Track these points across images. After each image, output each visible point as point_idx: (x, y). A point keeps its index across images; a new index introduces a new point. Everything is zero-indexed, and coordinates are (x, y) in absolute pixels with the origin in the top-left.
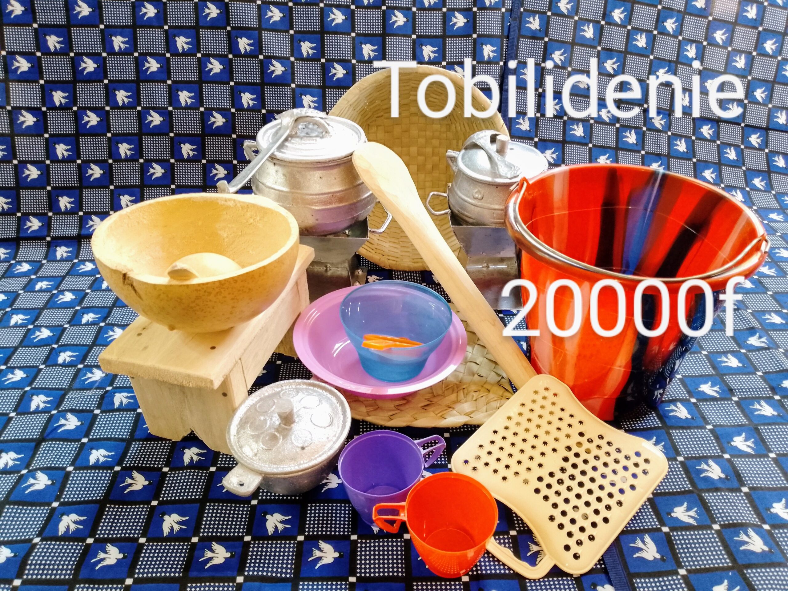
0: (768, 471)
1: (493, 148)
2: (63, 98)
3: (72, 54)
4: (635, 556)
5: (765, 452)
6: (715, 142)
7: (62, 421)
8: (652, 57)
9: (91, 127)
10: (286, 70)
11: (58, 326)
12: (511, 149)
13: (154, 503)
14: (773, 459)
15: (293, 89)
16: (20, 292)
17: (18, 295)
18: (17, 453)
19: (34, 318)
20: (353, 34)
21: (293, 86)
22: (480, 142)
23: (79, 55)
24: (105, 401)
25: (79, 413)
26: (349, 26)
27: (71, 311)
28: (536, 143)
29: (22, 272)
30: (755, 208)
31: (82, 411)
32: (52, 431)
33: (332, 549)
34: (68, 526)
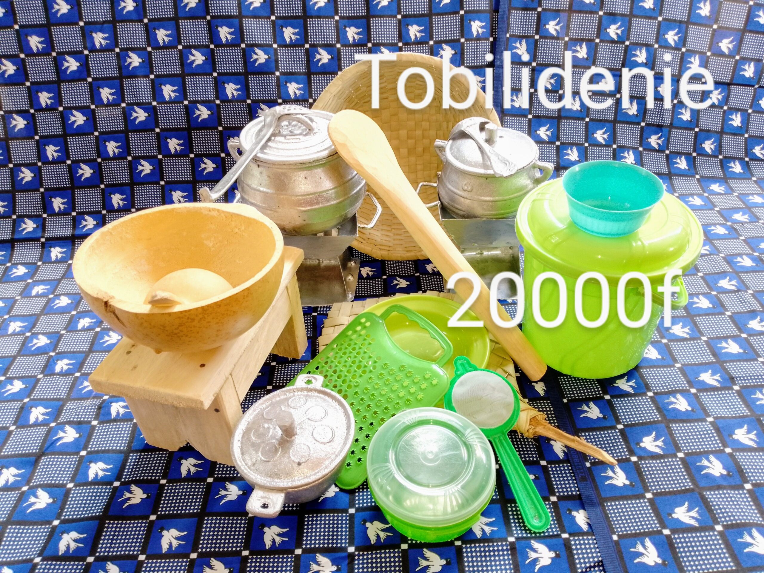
1: (481, 137)
2: (49, 98)
3: (54, 54)
4: (635, 561)
7: (61, 434)
10: (269, 58)
11: (55, 332)
12: (501, 137)
13: (153, 517)
15: (277, 77)
16: (17, 298)
17: (15, 301)
18: (18, 468)
19: (31, 325)
20: (337, 18)
21: (277, 74)
22: (469, 131)
23: (61, 54)
24: (102, 411)
25: (78, 425)
26: (332, 9)
27: (67, 317)
28: (530, 120)
29: (18, 276)
30: (754, 179)
31: (80, 423)
32: (52, 444)
33: (330, 563)
34: (69, 545)
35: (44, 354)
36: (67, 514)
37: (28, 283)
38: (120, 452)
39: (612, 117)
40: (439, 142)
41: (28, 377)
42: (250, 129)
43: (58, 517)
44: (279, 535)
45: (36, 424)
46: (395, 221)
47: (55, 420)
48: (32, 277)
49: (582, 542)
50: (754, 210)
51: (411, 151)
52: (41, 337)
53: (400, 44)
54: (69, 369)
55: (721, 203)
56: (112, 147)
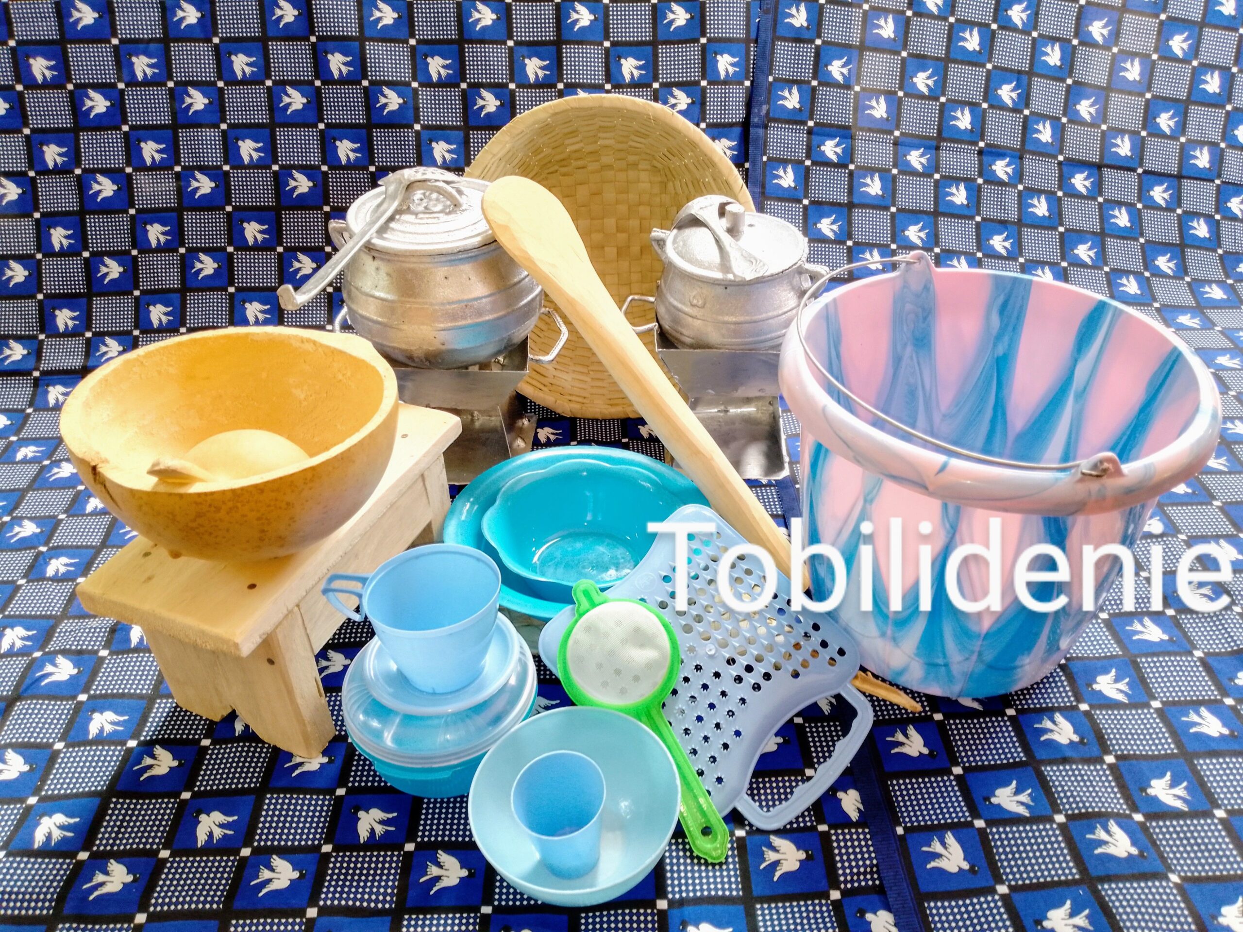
0: (1148, 729)
1: (720, 225)
2: (60, 155)
3: (70, 87)
4: (929, 866)
5: (1145, 699)
6: (1095, 199)
7: (49, 668)
8: (989, 66)
9: (103, 199)
10: (405, 102)
12: (751, 225)
13: (186, 795)
14: (1157, 710)
15: (417, 132)
19: (11, 507)
20: (510, 43)
21: (417, 127)
22: (702, 215)
23: (82, 87)
24: (117, 635)
25: (76, 655)
26: (503, 31)
27: (70, 494)
28: (805, 208)
30: (1157, 305)
31: (80, 652)
32: (33, 683)
34: (50, 833)
35: (30, 548)
36: (50, 788)
37: (11, 442)
38: (141, 697)
39: (930, 207)
40: (657, 233)
41: (3, 582)
42: (364, 204)
43: (36, 791)
44: (382, 822)
46: (592, 359)
47: (42, 648)
48: (17, 433)
49: (848, 837)
51: (622, 252)
52: (26, 523)
53: (608, 87)
54: (68, 571)
56: (155, 233)
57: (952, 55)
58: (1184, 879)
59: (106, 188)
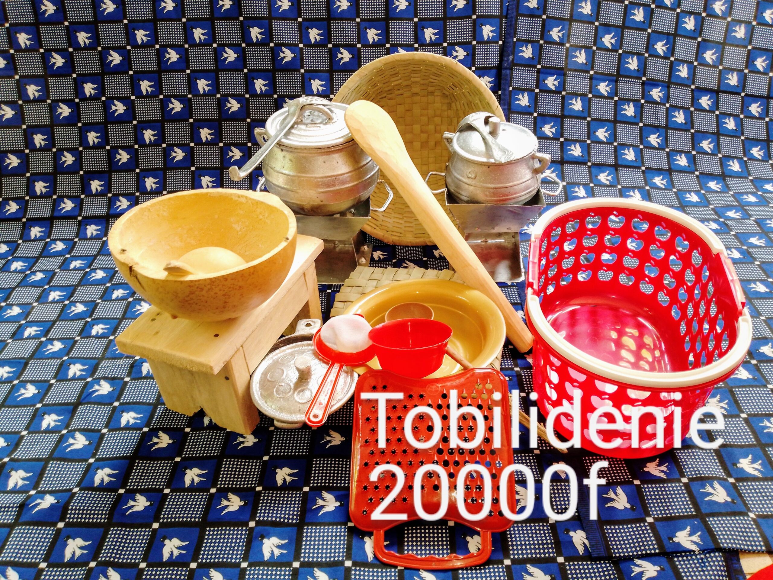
0: (738, 430)
1: (485, 130)
2: (93, 89)
3: (100, 49)
4: (607, 506)
5: (737, 413)
6: (714, 112)
7: (96, 387)
8: (649, 31)
10: (295, 56)
11: (91, 301)
12: (504, 130)
13: (178, 459)
14: (744, 419)
15: (302, 74)
16: (56, 271)
17: (55, 273)
18: (58, 415)
19: (69, 295)
20: (358, 20)
21: (302, 71)
22: (474, 124)
23: (106, 49)
24: (134, 369)
25: (111, 380)
26: (354, 12)
27: (102, 288)
28: (535, 118)
29: (57, 251)
30: (751, 178)
31: (114, 379)
32: (88, 395)
33: (334, 499)
34: (103, 479)
35: (82, 319)
36: (101, 454)
37: (66, 259)
38: (149, 404)
39: (612, 117)
40: (447, 135)
41: (67, 338)
42: (275, 118)
43: (94, 455)
44: (290, 475)
45: (74, 379)
46: (407, 210)
47: (91, 376)
48: (70, 253)
49: (559, 487)
50: (747, 208)
51: (424, 145)
52: (78, 305)
53: (416, 46)
54: (104, 332)
55: (716, 201)
56: (148, 135)
57: (627, 24)
58: (758, 516)
59: (120, 108)
